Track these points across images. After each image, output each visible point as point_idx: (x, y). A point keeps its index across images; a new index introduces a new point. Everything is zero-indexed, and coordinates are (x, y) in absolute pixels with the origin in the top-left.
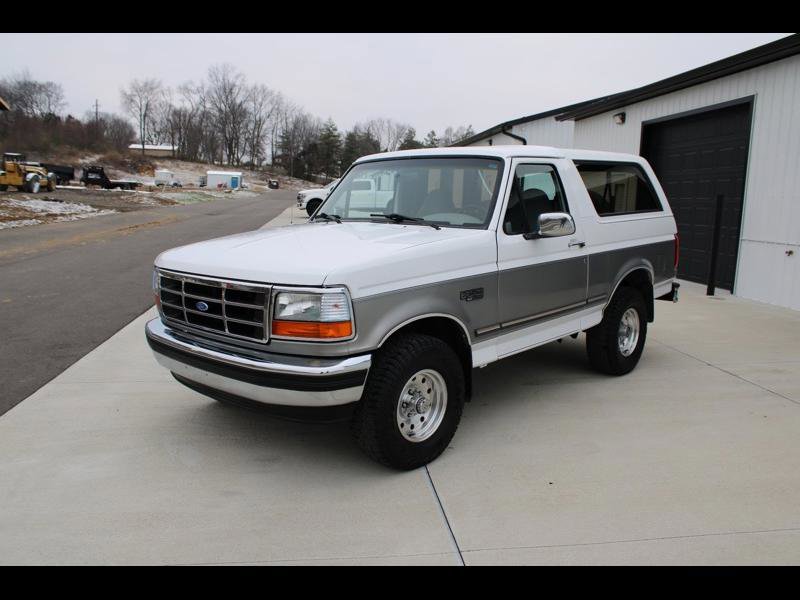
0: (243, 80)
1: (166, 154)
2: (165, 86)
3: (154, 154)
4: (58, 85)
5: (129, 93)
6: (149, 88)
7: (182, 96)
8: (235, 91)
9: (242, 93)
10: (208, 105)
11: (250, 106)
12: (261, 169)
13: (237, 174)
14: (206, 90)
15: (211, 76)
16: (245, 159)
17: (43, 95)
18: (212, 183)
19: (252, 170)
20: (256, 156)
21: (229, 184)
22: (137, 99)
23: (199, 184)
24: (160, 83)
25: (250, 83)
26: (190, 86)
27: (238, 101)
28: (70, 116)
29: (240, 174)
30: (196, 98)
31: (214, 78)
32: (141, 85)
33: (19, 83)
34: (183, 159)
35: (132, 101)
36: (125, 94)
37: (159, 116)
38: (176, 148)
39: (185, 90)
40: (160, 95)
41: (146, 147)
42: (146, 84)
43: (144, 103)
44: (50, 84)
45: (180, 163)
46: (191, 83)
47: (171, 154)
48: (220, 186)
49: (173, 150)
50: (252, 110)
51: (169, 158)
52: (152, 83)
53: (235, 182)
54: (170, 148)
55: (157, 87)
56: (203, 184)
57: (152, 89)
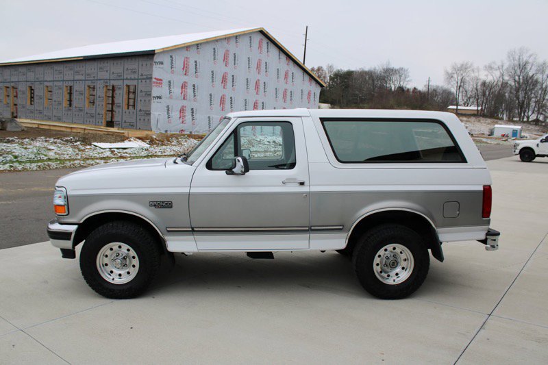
0: (535, 58)
1: (472, 113)
2: (475, 66)
3: (464, 112)
4: (406, 69)
5: (450, 71)
6: (464, 68)
7: (486, 73)
8: (529, 67)
9: (534, 68)
10: (506, 78)
11: (539, 77)
12: (544, 124)
13: (518, 127)
14: (505, 67)
15: (509, 57)
16: (533, 117)
17: (397, 76)
18: (497, 134)
19: (536, 124)
20: (542, 114)
21: (510, 135)
22: (455, 76)
23: (488, 133)
24: (472, 64)
25: (540, 60)
26: (493, 66)
27: (531, 74)
28: (415, 88)
29: (520, 127)
30: (497, 74)
31: (511, 58)
32: (459, 66)
33: (384, 69)
34: (484, 116)
35: (452, 77)
36: (448, 73)
37: (470, 87)
38: (480, 108)
39: (490, 68)
40: (471, 72)
41: (459, 107)
42: (462, 65)
43: (460, 78)
44: (401, 69)
45: (481, 119)
46: (494, 63)
47: (476, 113)
48: (503, 136)
49: (477, 110)
50: (540, 80)
51: (474, 115)
52: (467, 64)
53: (515, 133)
54: (476, 108)
55: (470, 67)
56: (491, 133)
57: (466, 69)
